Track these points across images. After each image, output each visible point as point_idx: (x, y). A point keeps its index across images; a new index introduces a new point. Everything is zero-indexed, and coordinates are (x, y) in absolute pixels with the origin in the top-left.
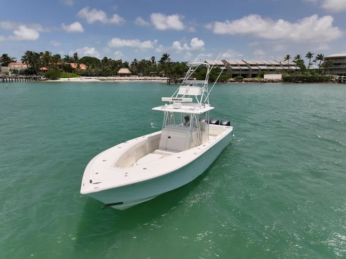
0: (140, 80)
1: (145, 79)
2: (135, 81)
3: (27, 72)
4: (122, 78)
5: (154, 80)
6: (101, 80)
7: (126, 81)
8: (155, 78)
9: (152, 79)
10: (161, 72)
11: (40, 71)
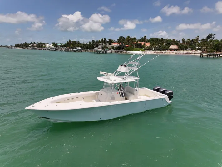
0: (183, 53)
1: (187, 53)
2: (179, 54)
3: (119, 48)
4: (170, 52)
5: (194, 53)
6: (156, 53)
7: (173, 54)
8: (195, 52)
9: (192, 53)
10: (204, 48)
11: (125, 47)
